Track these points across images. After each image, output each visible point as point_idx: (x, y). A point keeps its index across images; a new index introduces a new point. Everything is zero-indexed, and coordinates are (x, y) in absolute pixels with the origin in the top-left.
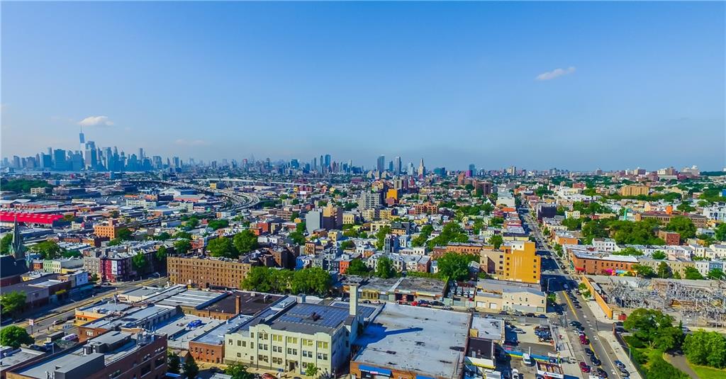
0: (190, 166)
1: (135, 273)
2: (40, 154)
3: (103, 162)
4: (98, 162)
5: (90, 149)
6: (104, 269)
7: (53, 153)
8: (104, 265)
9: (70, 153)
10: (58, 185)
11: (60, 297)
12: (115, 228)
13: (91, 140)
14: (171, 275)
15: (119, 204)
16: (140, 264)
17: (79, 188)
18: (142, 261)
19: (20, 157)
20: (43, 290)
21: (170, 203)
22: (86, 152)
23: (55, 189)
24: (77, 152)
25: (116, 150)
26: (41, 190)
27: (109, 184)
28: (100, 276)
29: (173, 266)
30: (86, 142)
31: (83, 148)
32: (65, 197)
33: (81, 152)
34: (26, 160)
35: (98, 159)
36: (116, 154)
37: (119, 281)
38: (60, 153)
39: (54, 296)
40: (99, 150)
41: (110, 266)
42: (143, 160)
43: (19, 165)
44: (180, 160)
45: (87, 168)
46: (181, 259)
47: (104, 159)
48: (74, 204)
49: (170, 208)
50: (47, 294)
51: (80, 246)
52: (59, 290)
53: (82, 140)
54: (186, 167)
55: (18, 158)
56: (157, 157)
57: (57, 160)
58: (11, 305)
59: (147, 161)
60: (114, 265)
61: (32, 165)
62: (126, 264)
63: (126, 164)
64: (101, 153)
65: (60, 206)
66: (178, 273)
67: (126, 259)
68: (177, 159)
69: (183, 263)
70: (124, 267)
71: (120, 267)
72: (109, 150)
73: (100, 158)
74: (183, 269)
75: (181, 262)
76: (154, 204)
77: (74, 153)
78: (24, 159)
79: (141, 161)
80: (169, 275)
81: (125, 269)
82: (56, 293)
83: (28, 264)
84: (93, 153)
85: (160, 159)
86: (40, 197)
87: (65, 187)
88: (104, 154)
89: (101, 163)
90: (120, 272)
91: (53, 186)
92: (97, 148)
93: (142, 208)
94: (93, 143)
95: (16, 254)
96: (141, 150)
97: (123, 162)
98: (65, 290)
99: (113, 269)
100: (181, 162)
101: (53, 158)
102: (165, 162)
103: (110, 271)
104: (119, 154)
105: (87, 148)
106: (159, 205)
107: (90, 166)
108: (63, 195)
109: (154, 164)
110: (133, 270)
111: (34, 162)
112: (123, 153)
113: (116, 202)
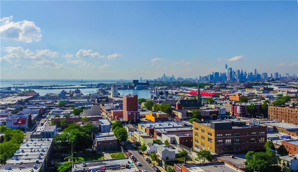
0: (286, 77)
1: (249, 114)
2: (209, 74)
3: (235, 77)
4: (233, 77)
5: (230, 71)
6: (233, 110)
7: (214, 74)
8: (233, 108)
9: (221, 73)
10: (215, 85)
11: (214, 117)
12: (239, 97)
13: (230, 67)
14: (271, 116)
15: (242, 92)
16: (252, 109)
17: (224, 86)
18: (253, 108)
19: (202, 77)
20: (207, 112)
21: (271, 92)
22: (228, 73)
23: (214, 86)
24: (224, 73)
25: (242, 71)
26: (208, 86)
27: (238, 85)
28: (231, 113)
29: (272, 111)
30: (228, 68)
31: (227, 71)
32: (218, 89)
33: (226, 73)
34: (204, 77)
35: (233, 76)
36: (242, 73)
37: (240, 116)
38: (217, 74)
39: (211, 116)
40: (234, 71)
41: (236, 109)
42: (256, 75)
43: (201, 80)
44: (279, 74)
45: (228, 80)
46: (277, 108)
47: (236, 75)
48: (221, 91)
49: (271, 94)
50: (208, 114)
51: (223, 102)
52: (214, 114)
53: (226, 67)
54: (283, 78)
55: (201, 77)
56: (265, 73)
57: (215, 77)
58: (196, 115)
59: (259, 76)
60: (238, 108)
61: (206, 79)
62: (244, 109)
63: (247, 77)
64: (234, 73)
65: (215, 92)
66: (275, 116)
67: (244, 106)
68: (277, 74)
69: (279, 110)
70: (243, 110)
71: (241, 110)
72: (239, 71)
73: (234, 75)
74: (279, 113)
75: (278, 109)
76: (262, 92)
77: (223, 74)
78: (203, 77)
79: (255, 76)
80: (269, 116)
81: (244, 111)
82: (213, 115)
83: (202, 103)
84: (231, 73)
85: (267, 74)
86: (208, 89)
87: (218, 85)
88: (236, 74)
89: (234, 77)
90: (241, 112)
91: (213, 85)
92: (233, 71)
93: (255, 93)
94: (231, 68)
95: (198, 99)
96: (256, 70)
97: (245, 77)
98: (216, 115)
99: (238, 110)
100: (280, 75)
101: (214, 76)
102: (269, 76)
103: (236, 111)
104: (244, 73)
105: (228, 71)
106: (264, 92)
107: (229, 79)
108: (217, 88)
109: (263, 77)
110: (248, 112)
111: (206, 78)
112: (245, 72)
113: (240, 91)
